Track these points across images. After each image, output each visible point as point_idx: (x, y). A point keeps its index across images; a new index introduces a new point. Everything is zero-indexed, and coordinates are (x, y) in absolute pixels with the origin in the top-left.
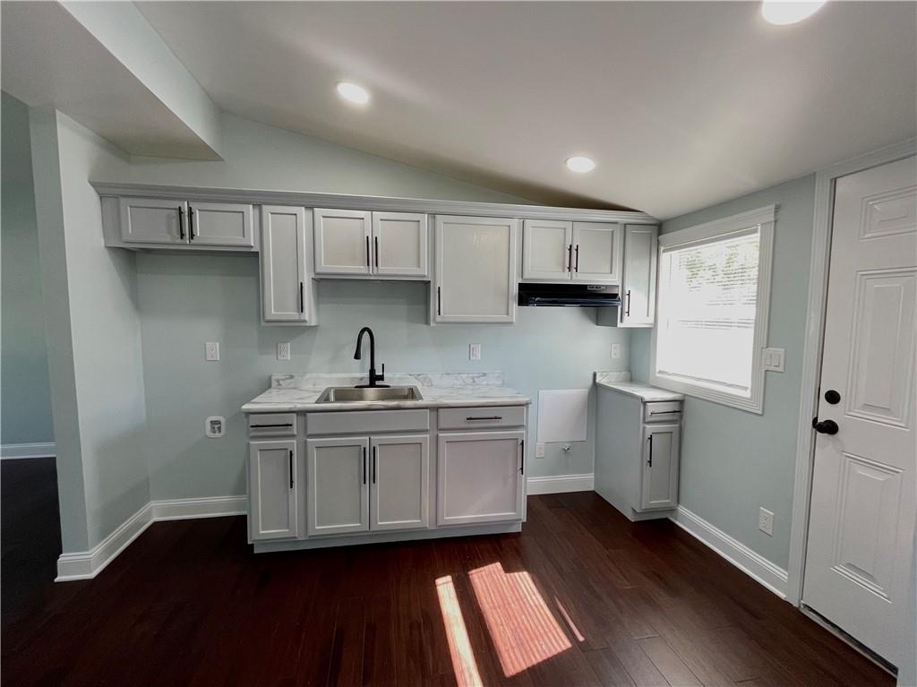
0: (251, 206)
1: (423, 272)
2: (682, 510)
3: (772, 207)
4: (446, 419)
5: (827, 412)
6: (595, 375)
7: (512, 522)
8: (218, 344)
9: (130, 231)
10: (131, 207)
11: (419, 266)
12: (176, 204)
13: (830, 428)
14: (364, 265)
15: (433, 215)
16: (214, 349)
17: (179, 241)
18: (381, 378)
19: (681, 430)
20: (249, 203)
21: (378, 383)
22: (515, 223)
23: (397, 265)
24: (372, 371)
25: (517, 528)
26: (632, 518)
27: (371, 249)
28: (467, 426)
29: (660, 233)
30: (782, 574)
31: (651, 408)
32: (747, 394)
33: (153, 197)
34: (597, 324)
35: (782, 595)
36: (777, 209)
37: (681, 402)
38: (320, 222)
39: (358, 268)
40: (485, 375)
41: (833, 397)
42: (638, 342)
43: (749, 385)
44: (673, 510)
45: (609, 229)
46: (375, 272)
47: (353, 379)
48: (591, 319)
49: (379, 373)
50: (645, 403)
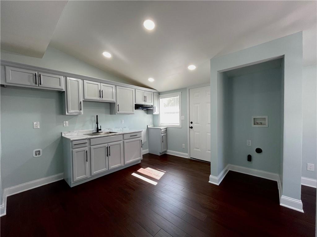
0: (63, 77)
1: (113, 100)
2: (168, 151)
3: (181, 92)
4: (126, 137)
5: (191, 125)
6: (147, 126)
7: (138, 161)
8: (39, 122)
9: (11, 79)
10: (11, 70)
11: (113, 99)
12: (34, 72)
13: (192, 128)
14: (98, 97)
15: (116, 86)
16: (37, 124)
17: (34, 85)
18: (100, 130)
19: (167, 134)
20: (62, 75)
21: (99, 131)
22: (134, 90)
23: (107, 98)
24: (97, 128)
25: (140, 162)
26: (159, 155)
27: (101, 93)
28: (131, 138)
29: (159, 95)
30: (187, 154)
31: (162, 130)
32: (179, 125)
33: (21, 68)
34: (147, 114)
35: (187, 158)
36: (181, 93)
37: (166, 129)
38: (86, 84)
39: (97, 98)
40: (125, 127)
41: (192, 123)
42: (156, 118)
43: (179, 123)
44: (166, 151)
45: (151, 93)
46: (102, 100)
47: (90, 131)
48: (146, 113)
49: (99, 128)
50: (161, 129)
